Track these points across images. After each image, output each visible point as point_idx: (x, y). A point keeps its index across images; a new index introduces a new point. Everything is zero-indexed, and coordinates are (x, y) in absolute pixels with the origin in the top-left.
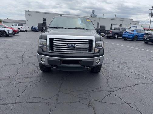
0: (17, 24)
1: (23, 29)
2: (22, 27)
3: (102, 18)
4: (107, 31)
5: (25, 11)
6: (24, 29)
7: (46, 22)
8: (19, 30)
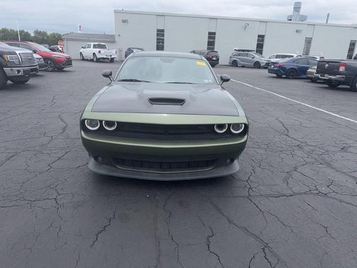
0: (92, 44)
1: (102, 56)
2: (100, 52)
3: (323, 25)
4: (328, 62)
5: (116, 12)
6: (105, 57)
7: (163, 40)
8: (95, 59)
